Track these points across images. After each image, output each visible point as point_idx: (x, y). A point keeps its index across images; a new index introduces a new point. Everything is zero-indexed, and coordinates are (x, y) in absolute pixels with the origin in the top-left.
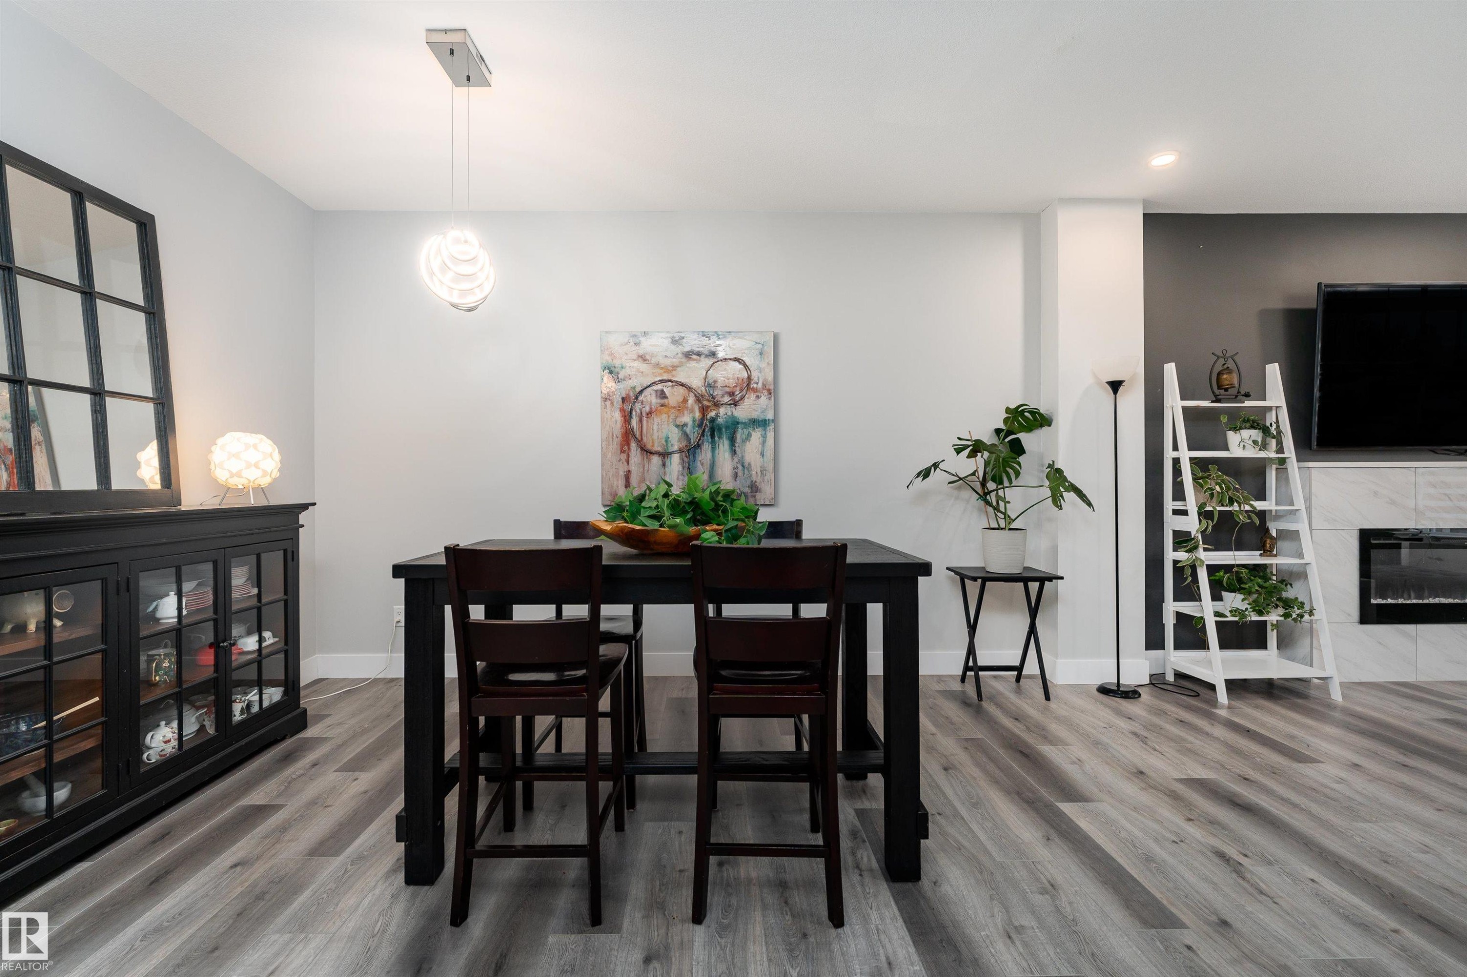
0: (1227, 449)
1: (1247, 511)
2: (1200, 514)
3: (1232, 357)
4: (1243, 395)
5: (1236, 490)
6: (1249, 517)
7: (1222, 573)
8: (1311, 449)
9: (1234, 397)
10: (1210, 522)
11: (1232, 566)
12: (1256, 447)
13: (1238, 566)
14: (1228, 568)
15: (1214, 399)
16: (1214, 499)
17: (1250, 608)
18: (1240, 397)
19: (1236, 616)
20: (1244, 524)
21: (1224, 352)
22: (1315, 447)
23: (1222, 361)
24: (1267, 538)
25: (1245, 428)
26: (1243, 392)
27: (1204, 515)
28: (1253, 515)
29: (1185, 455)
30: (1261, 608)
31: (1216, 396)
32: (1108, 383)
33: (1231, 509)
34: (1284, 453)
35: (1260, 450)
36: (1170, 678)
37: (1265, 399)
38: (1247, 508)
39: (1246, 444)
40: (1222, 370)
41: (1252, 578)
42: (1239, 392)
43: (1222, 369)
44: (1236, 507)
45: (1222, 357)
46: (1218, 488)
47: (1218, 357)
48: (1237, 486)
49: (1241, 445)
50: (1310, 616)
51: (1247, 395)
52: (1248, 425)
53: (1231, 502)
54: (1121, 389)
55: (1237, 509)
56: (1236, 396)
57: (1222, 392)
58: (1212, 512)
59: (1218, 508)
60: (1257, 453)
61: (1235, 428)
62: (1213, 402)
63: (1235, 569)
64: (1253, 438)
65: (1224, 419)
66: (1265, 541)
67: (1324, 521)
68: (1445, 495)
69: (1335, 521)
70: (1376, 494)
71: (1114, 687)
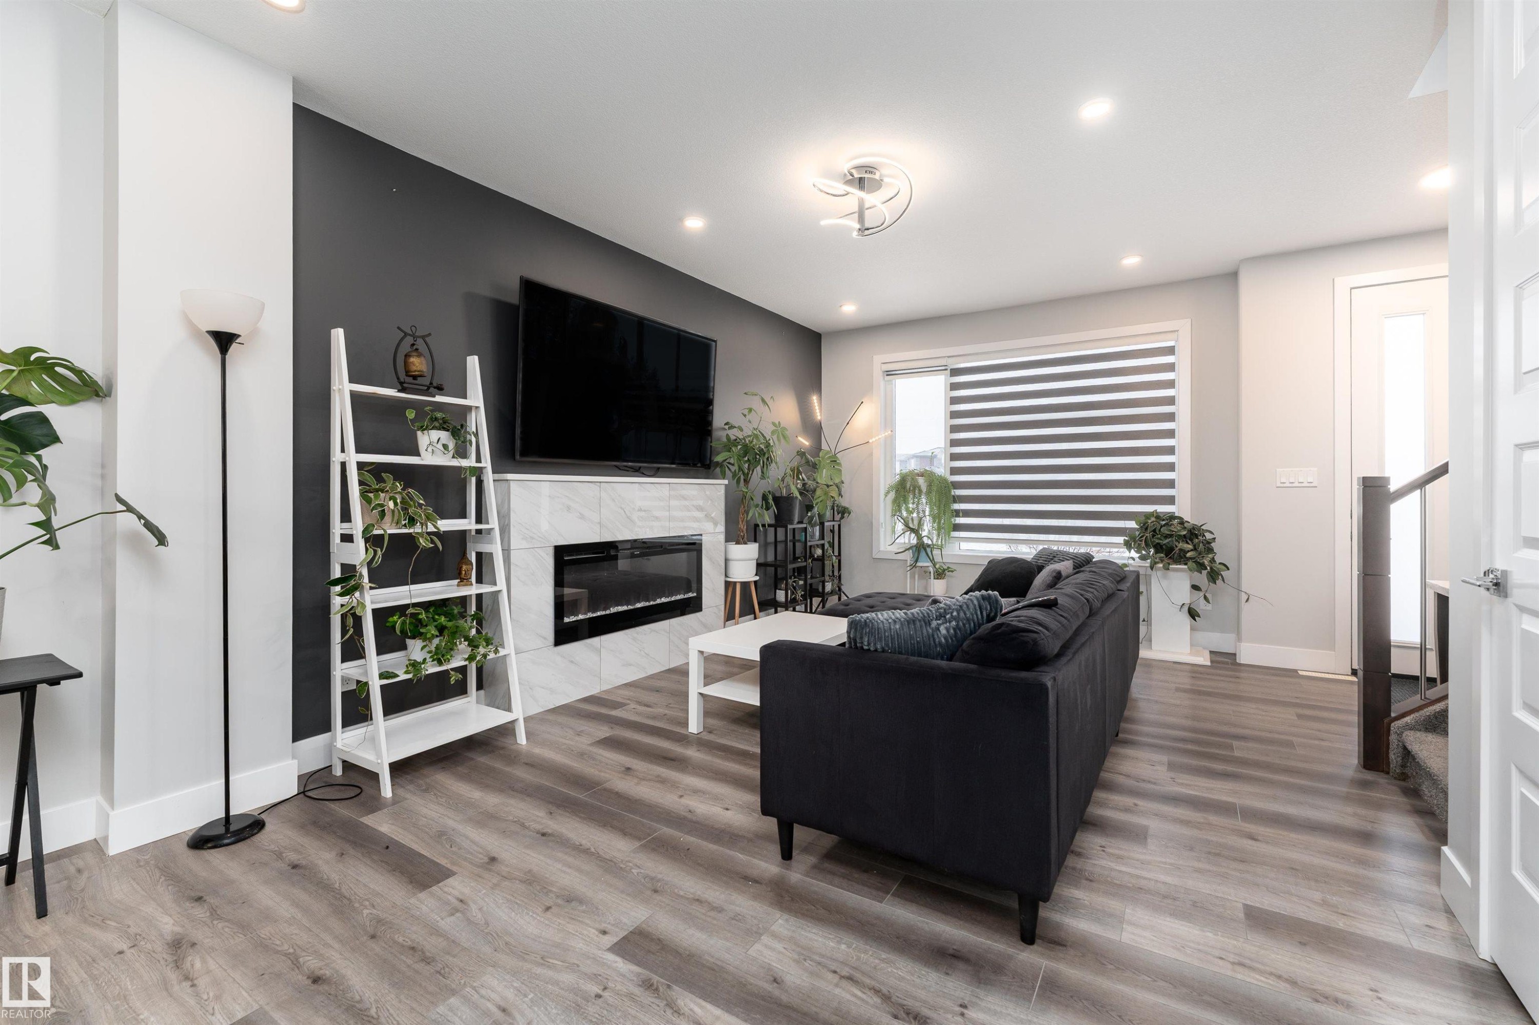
0: (417, 453)
1: (429, 534)
2: (367, 540)
3: (423, 337)
4: (435, 388)
5: (420, 505)
6: (432, 542)
7: (395, 618)
8: (514, 459)
9: (426, 388)
10: (379, 550)
11: (407, 606)
12: (446, 452)
13: (415, 605)
14: (401, 610)
15: (400, 388)
16: (388, 518)
17: (430, 658)
18: (432, 390)
19: (410, 673)
20: (425, 550)
21: (413, 329)
22: (518, 457)
23: (409, 340)
24: (462, 564)
25: (434, 428)
26: (435, 385)
27: (373, 541)
28: (435, 538)
29: (353, 458)
30: (440, 657)
31: (401, 383)
32: (208, 332)
33: (411, 531)
34: (481, 462)
35: (453, 457)
36: (338, 771)
37: (465, 397)
38: (431, 528)
39: (434, 449)
40: (409, 352)
41: (437, 617)
42: (431, 383)
43: (410, 350)
44: (417, 529)
45: (410, 335)
46: (391, 504)
47: (406, 334)
48: (421, 502)
49: (430, 449)
50: (496, 654)
51: (440, 389)
52: (437, 424)
53: (412, 521)
54: (234, 347)
55: (420, 531)
56: (429, 388)
57: (410, 380)
58: (382, 536)
59: (389, 532)
60: (450, 461)
61: (422, 427)
62: (399, 391)
63: (411, 611)
64: (443, 441)
65: (411, 414)
66: (461, 567)
67: (523, 539)
68: (621, 508)
69: (532, 538)
70: (569, 508)
71: (221, 830)
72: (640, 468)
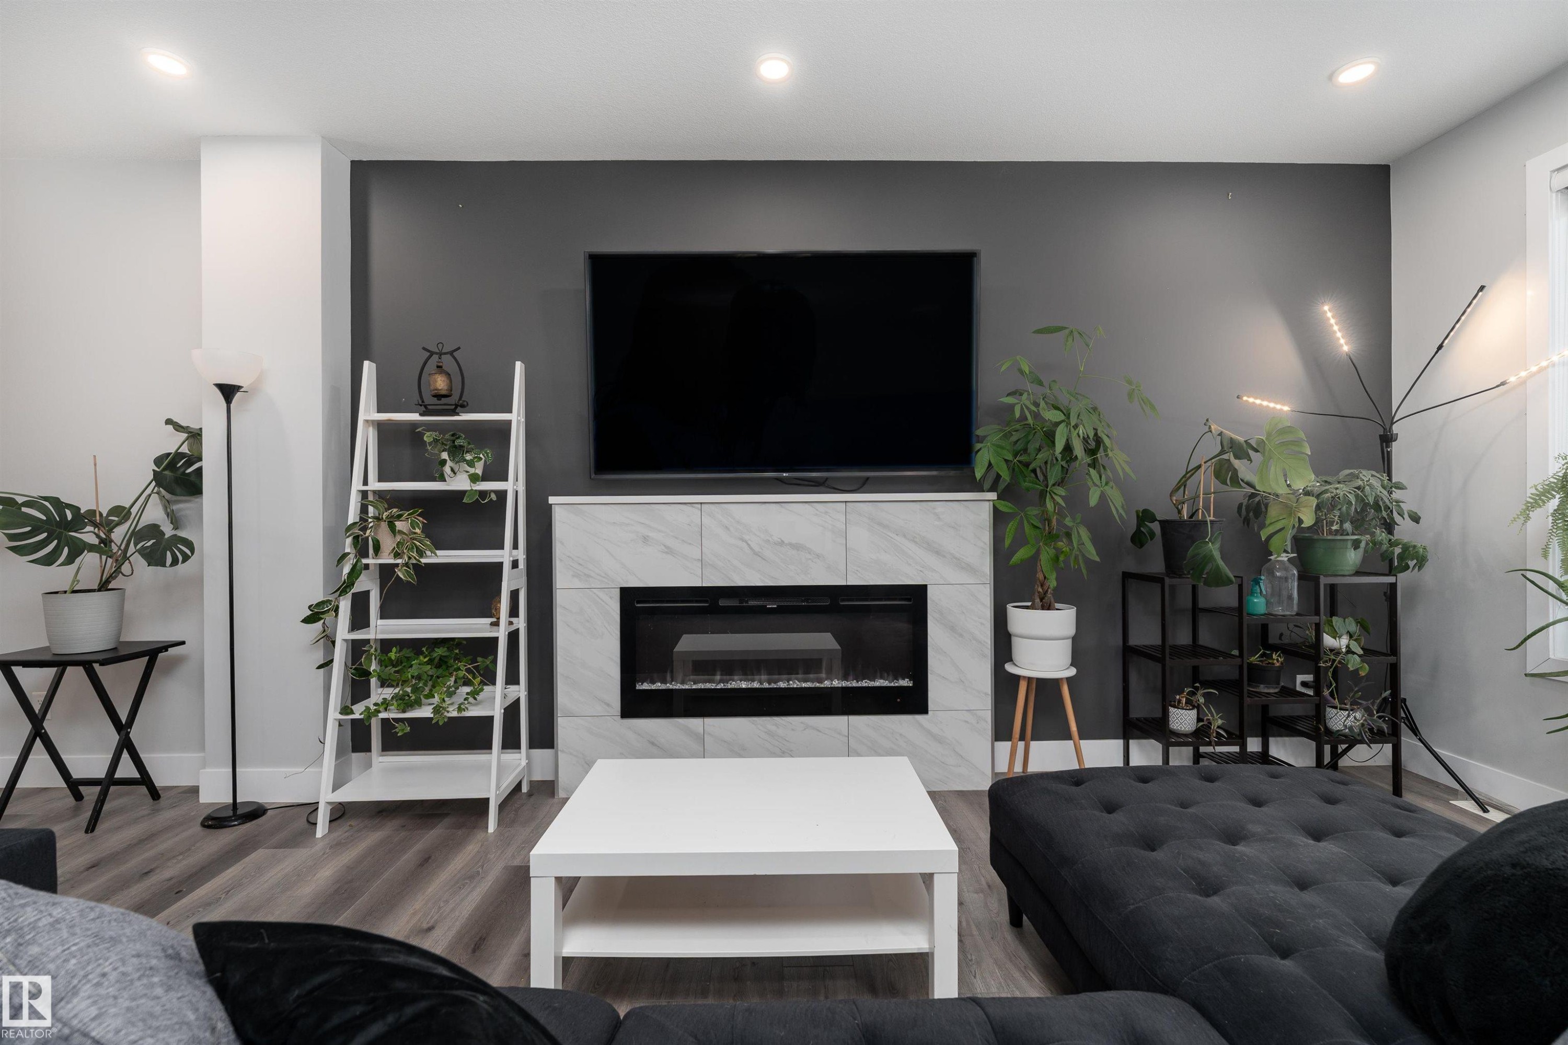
0: (441, 480)
3: (451, 353)
4: (462, 406)
8: (590, 478)
15: (423, 411)
21: (440, 345)
22: (593, 474)
24: (497, 601)
29: (375, 487)
31: (425, 406)
32: (214, 384)
37: (506, 411)
40: (434, 371)
42: (459, 402)
43: (434, 369)
45: (436, 353)
47: (432, 354)
56: (455, 407)
57: (436, 400)
62: (422, 414)
65: (429, 438)
66: (495, 605)
67: (573, 576)
68: (743, 540)
69: (589, 576)
70: (646, 539)
71: (231, 813)
72: (827, 479)
